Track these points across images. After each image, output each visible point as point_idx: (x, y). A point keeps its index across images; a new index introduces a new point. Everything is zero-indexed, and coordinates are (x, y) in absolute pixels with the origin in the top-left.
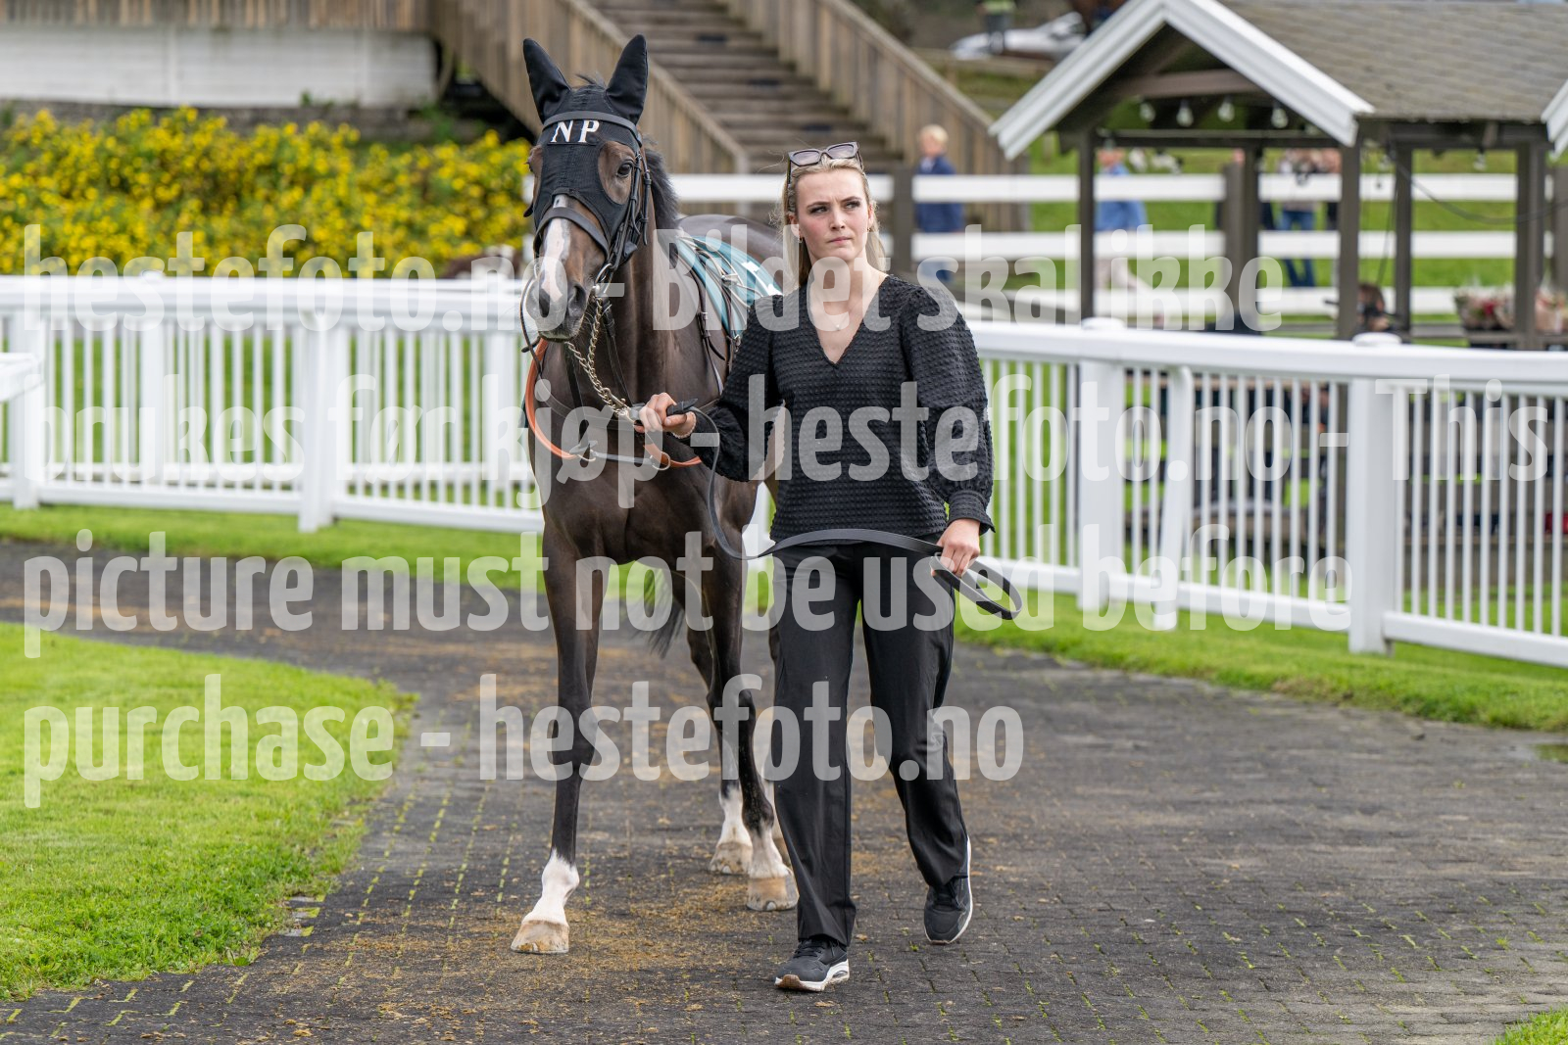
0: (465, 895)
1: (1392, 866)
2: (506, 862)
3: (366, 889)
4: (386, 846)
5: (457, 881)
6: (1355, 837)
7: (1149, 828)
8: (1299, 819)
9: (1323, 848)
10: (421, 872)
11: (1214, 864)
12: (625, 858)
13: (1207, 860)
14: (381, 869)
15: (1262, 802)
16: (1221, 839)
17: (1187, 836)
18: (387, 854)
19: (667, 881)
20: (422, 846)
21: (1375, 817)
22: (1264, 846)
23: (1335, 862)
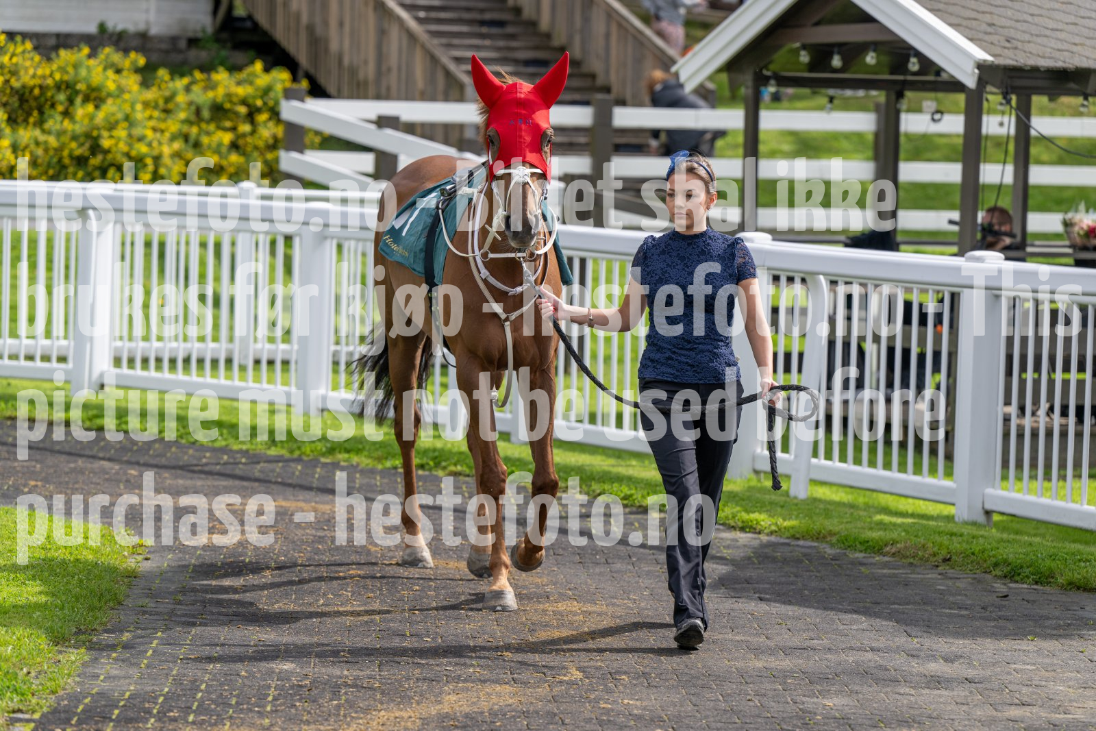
0: (161, 716)
1: (965, 708)
2: (203, 687)
3: (77, 707)
4: (103, 671)
5: (156, 703)
6: (936, 682)
7: (760, 670)
8: (889, 665)
9: (907, 690)
10: (128, 694)
11: (810, 703)
12: (306, 686)
13: (804, 699)
14: (94, 692)
15: (860, 649)
16: (819, 680)
17: (790, 677)
18: (102, 677)
19: (338, 707)
20: (134, 672)
21: (956, 664)
22: (856, 688)
23: (916, 703)
